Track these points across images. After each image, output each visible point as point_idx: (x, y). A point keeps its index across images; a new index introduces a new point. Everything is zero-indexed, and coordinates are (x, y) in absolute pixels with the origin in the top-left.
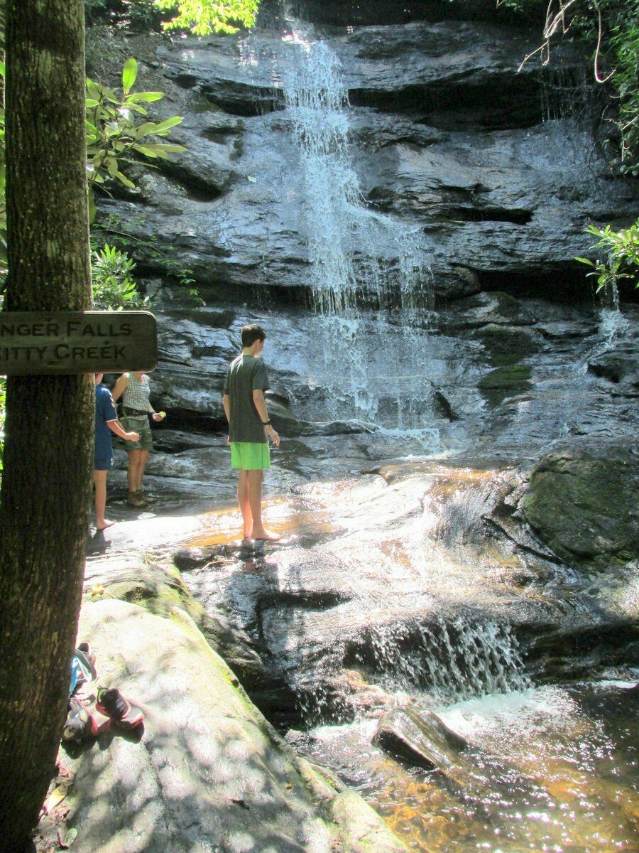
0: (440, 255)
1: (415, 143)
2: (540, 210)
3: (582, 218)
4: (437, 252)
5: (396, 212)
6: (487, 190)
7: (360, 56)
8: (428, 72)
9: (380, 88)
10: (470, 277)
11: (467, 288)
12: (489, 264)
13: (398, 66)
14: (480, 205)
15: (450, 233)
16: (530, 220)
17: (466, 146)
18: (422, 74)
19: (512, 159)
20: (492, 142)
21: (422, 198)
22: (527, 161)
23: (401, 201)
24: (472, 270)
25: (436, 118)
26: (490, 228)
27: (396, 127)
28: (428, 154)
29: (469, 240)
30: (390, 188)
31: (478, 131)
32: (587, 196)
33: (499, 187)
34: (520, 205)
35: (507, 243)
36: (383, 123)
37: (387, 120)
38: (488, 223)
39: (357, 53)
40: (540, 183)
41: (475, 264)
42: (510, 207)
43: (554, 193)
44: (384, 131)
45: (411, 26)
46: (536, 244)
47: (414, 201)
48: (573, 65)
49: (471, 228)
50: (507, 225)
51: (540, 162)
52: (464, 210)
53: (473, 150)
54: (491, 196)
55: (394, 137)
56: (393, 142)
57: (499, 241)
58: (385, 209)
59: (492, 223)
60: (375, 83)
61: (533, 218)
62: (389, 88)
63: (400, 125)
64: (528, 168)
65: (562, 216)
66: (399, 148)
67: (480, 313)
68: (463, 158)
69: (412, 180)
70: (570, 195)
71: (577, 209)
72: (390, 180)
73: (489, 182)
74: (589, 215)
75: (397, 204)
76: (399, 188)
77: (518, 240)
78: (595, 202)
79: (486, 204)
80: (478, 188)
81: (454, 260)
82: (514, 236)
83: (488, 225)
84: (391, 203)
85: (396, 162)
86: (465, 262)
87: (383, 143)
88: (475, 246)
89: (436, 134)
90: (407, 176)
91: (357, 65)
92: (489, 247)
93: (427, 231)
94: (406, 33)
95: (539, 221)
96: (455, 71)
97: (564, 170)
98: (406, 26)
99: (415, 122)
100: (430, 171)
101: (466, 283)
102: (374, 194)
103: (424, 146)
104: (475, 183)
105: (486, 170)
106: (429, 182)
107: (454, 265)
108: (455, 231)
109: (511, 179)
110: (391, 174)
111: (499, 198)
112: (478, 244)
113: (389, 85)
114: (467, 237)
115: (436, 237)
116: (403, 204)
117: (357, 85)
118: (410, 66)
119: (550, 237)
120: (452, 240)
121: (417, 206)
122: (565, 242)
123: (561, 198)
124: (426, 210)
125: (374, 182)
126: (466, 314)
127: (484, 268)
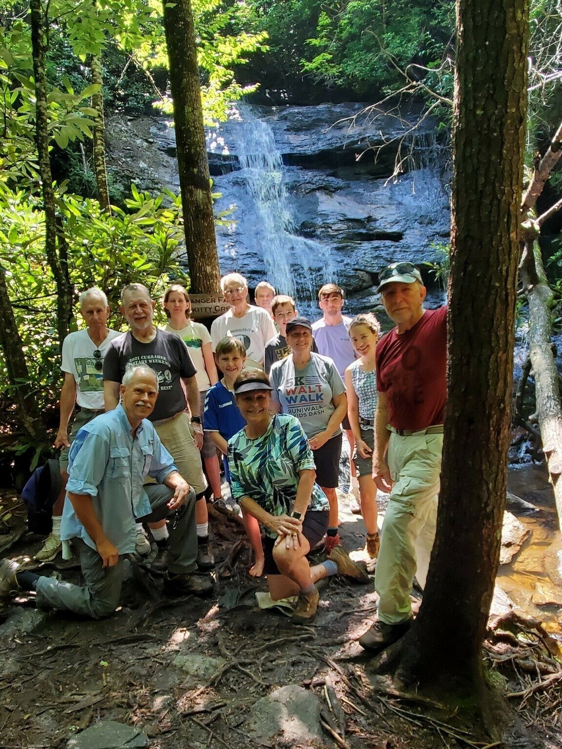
0: (348, 264)
1: (328, 190)
2: (408, 232)
3: (433, 235)
4: (345, 262)
5: (318, 237)
6: (375, 220)
7: (287, 130)
8: (334, 140)
9: (303, 152)
10: (366, 277)
11: (365, 284)
12: (377, 268)
13: (314, 136)
14: (371, 230)
15: (353, 249)
16: (402, 239)
17: (361, 190)
18: (330, 141)
19: (390, 198)
20: (378, 187)
21: (334, 227)
22: (400, 199)
23: (320, 230)
24: (367, 272)
25: (341, 172)
26: (377, 245)
27: (315, 179)
28: (337, 198)
29: (365, 253)
30: (314, 221)
31: (368, 180)
32: (437, 221)
33: (382, 218)
34: (396, 229)
35: (388, 254)
36: (306, 177)
37: (308, 175)
38: (376, 241)
39: (286, 128)
40: (407, 214)
41: (369, 269)
42: (389, 231)
43: (416, 220)
44: (309, 183)
45: (321, 107)
46: (406, 253)
47: (330, 230)
48: (428, 132)
49: (366, 245)
50: (388, 243)
51: (407, 200)
52: (361, 233)
53: (366, 193)
54: (377, 224)
55: (314, 187)
56: (314, 190)
57: (383, 254)
58: (310, 235)
59: (379, 242)
60: (299, 149)
61: (404, 237)
62: (309, 152)
63: (318, 178)
64: (400, 203)
65: (421, 235)
66: (318, 194)
67: (373, 299)
68: (359, 199)
69: (328, 215)
70: (426, 221)
71: (430, 230)
72: (314, 216)
73: (377, 215)
74: (437, 233)
75: (318, 232)
76: (319, 221)
77: (394, 252)
78: (441, 225)
79: (374, 229)
80: (370, 219)
81: (356, 267)
82: (392, 249)
83: (376, 243)
84: (314, 231)
85: (316, 203)
86: (363, 268)
87: (307, 191)
88: (368, 258)
89: (341, 183)
90: (323, 212)
91: (286, 136)
92: (377, 257)
93: (338, 249)
94: (318, 112)
95: (408, 239)
96: (352, 139)
97: (422, 204)
98: (318, 107)
99: (327, 176)
100: (338, 209)
101: (364, 281)
102: (304, 225)
103: (334, 192)
104: (367, 216)
105: (374, 206)
106: (338, 216)
107: (356, 270)
108: (355, 248)
109: (390, 212)
110: (314, 212)
111: (382, 225)
112: (371, 256)
113: (309, 150)
114: (363, 252)
115: (344, 252)
116: (322, 232)
117: (287, 151)
118: (322, 136)
119: (415, 249)
120: (354, 254)
121: (332, 233)
122: (422, 252)
123: (420, 223)
124: (337, 235)
125: (303, 218)
126: (364, 301)
127: (375, 271)
